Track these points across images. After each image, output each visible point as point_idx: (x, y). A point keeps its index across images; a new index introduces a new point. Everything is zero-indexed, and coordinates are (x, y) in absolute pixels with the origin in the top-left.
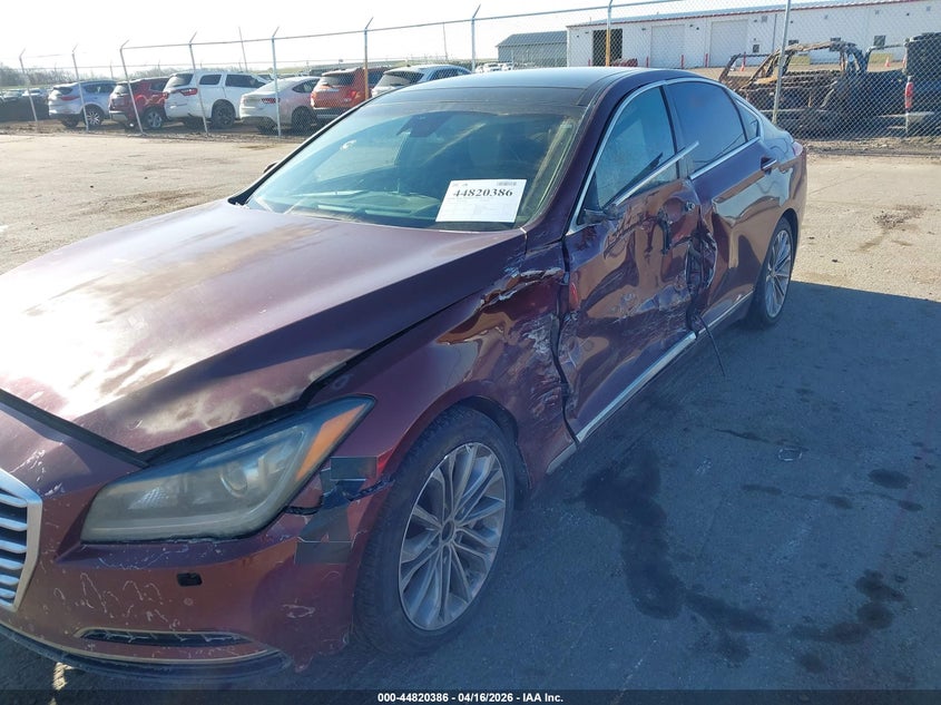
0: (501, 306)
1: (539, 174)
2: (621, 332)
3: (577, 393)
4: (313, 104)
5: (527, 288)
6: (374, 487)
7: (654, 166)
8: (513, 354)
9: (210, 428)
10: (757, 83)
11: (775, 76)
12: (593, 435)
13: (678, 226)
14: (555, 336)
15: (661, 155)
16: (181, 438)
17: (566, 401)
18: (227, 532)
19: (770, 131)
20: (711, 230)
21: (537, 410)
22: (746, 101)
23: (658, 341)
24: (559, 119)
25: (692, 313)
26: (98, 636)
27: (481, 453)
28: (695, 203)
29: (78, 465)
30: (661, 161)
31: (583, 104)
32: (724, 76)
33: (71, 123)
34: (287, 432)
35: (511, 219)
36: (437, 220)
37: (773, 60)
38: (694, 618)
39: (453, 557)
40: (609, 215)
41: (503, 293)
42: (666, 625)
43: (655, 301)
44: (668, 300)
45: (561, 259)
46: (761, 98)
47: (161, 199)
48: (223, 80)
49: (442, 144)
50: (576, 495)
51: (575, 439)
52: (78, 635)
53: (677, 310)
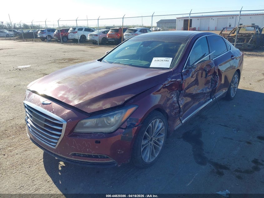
0: (166, 87)
1: (176, 57)
2: (194, 97)
3: (182, 111)
4: (107, 37)
5: (172, 84)
6: (138, 125)
7: (203, 56)
8: (168, 100)
9: (104, 109)
10: (230, 35)
11: (235, 34)
12: (186, 122)
13: (209, 71)
14: (178, 96)
15: (205, 54)
16: (98, 110)
17: (180, 113)
18: (106, 132)
19: (234, 49)
20: (218, 73)
21: (173, 114)
22: (227, 40)
23: (202, 100)
24: (181, 44)
25: (212, 94)
26: (75, 155)
27: (160, 122)
28: (214, 66)
29: (75, 115)
30: (205, 55)
31: (187, 40)
32: (221, 33)
33: (43, 39)
34: (120, 111)
35: (169, 67)
36: (150, 67)
37: (235, 29)
38: (210, 166)
39: (152, 146)
40: (193, 67)
41: (167, 84)
42: (203, 167)
43: (203, 90)
44: (206, 90)
45: (181, 77)
46: (231, 40)
47: (69, 60)
48: (84, 30)
49: (151, 49)
50: (181, 137)
51: (182, 122)
52: (70, 154)
53: (208, 93)
